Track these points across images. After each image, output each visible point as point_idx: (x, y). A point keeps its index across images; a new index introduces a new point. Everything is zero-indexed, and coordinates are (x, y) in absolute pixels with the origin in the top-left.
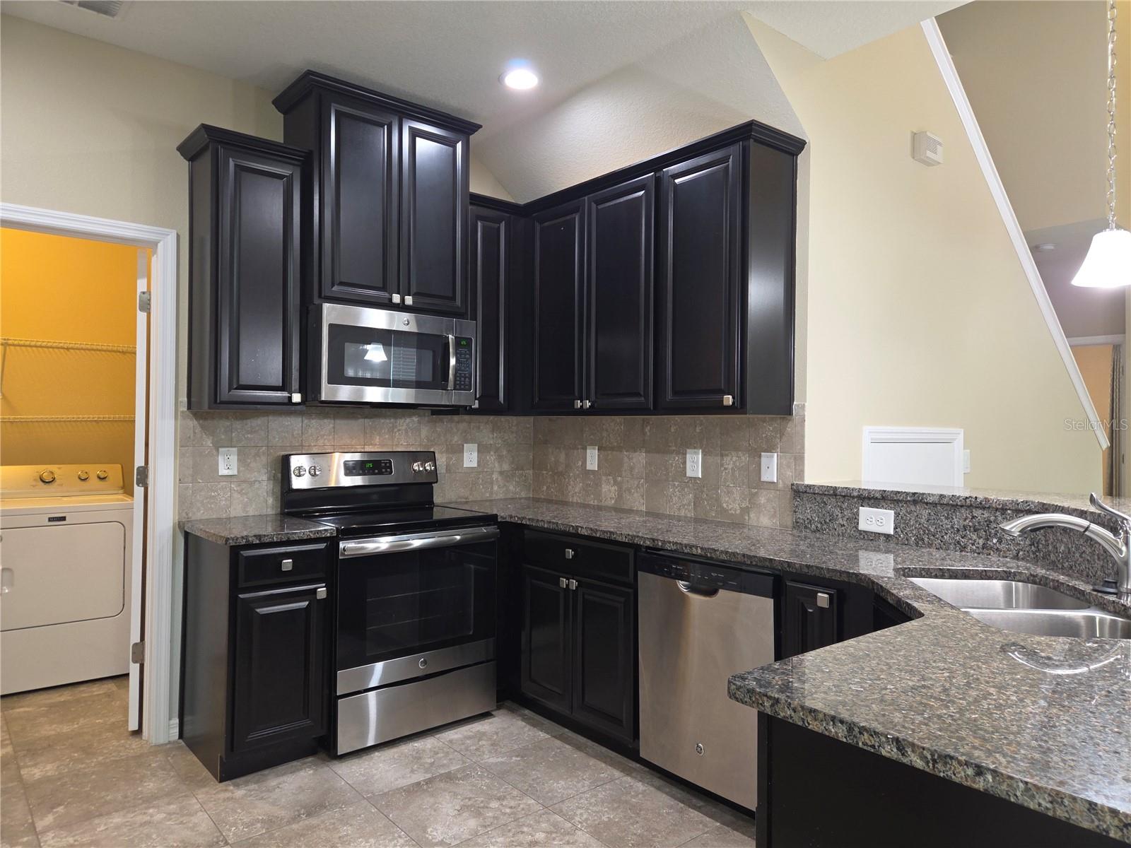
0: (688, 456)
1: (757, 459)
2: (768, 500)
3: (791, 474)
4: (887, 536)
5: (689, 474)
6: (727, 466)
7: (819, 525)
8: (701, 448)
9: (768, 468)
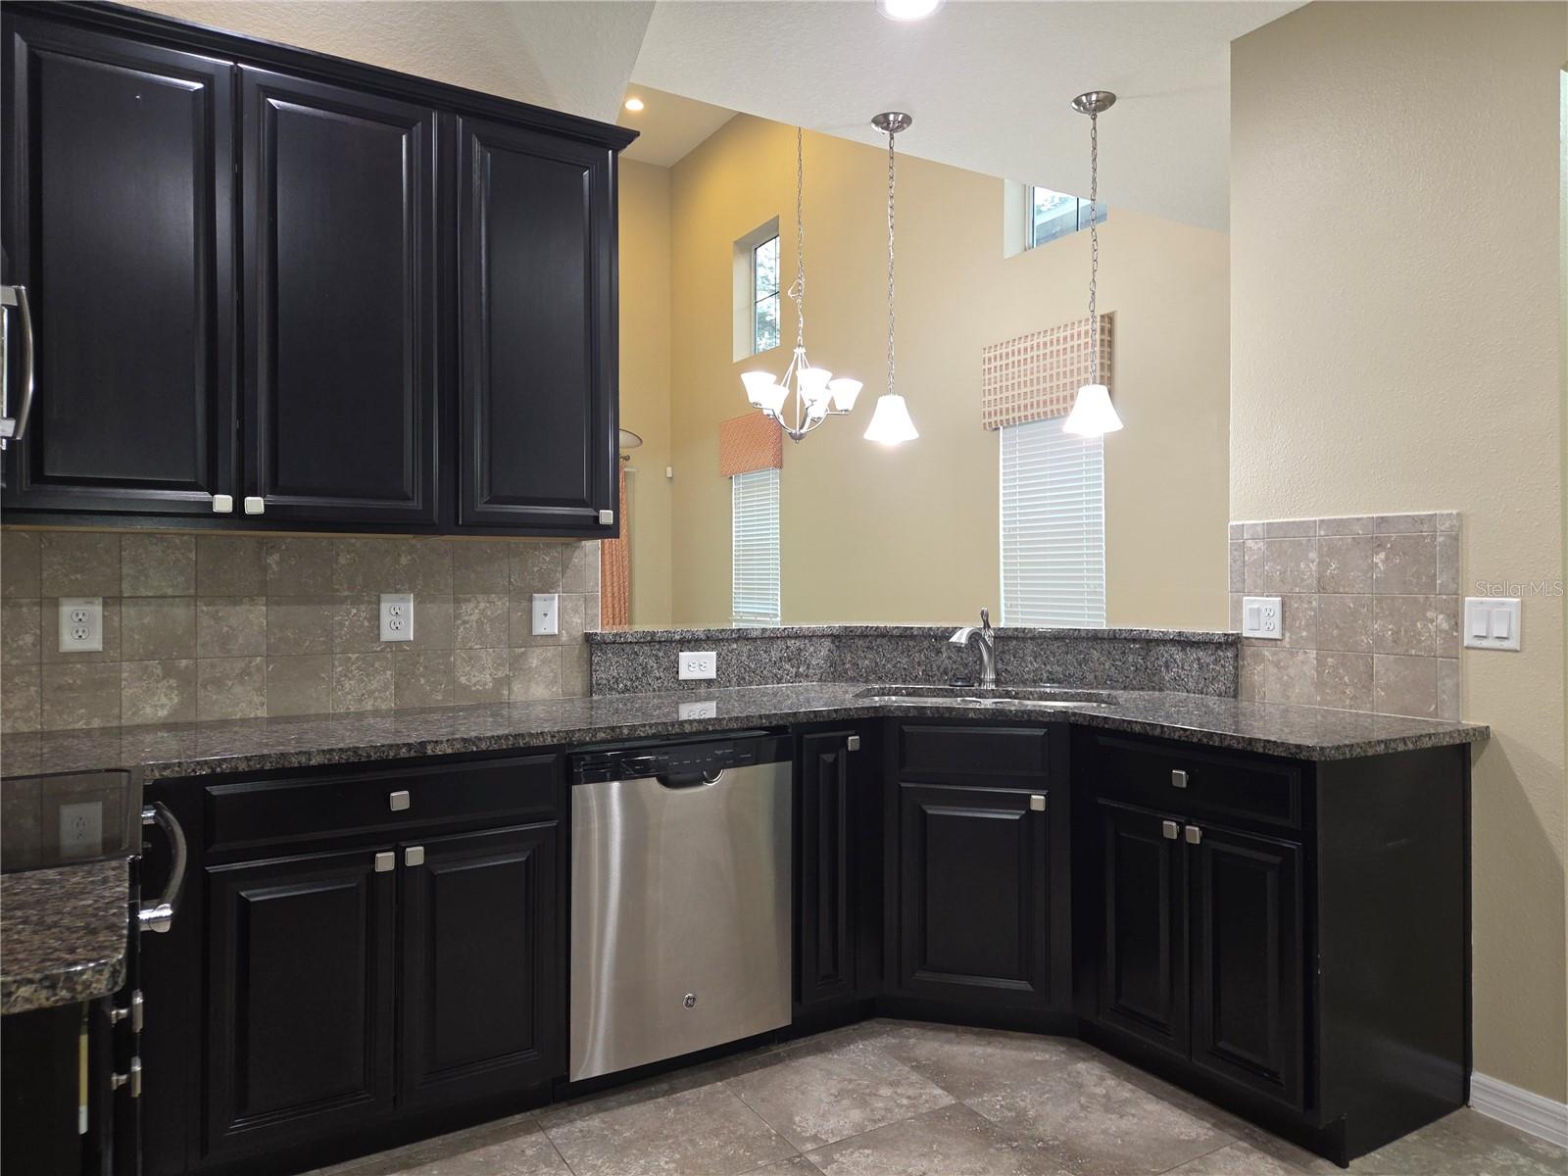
0: (385, 607)
1: (524, 604)
2: (544, 662)
3: (579, 621)
4: (709, 682)
5: (387, 634)
6: (466, 618)
7: (629, 683)
8: (411, 590)
9: (545, 615)
